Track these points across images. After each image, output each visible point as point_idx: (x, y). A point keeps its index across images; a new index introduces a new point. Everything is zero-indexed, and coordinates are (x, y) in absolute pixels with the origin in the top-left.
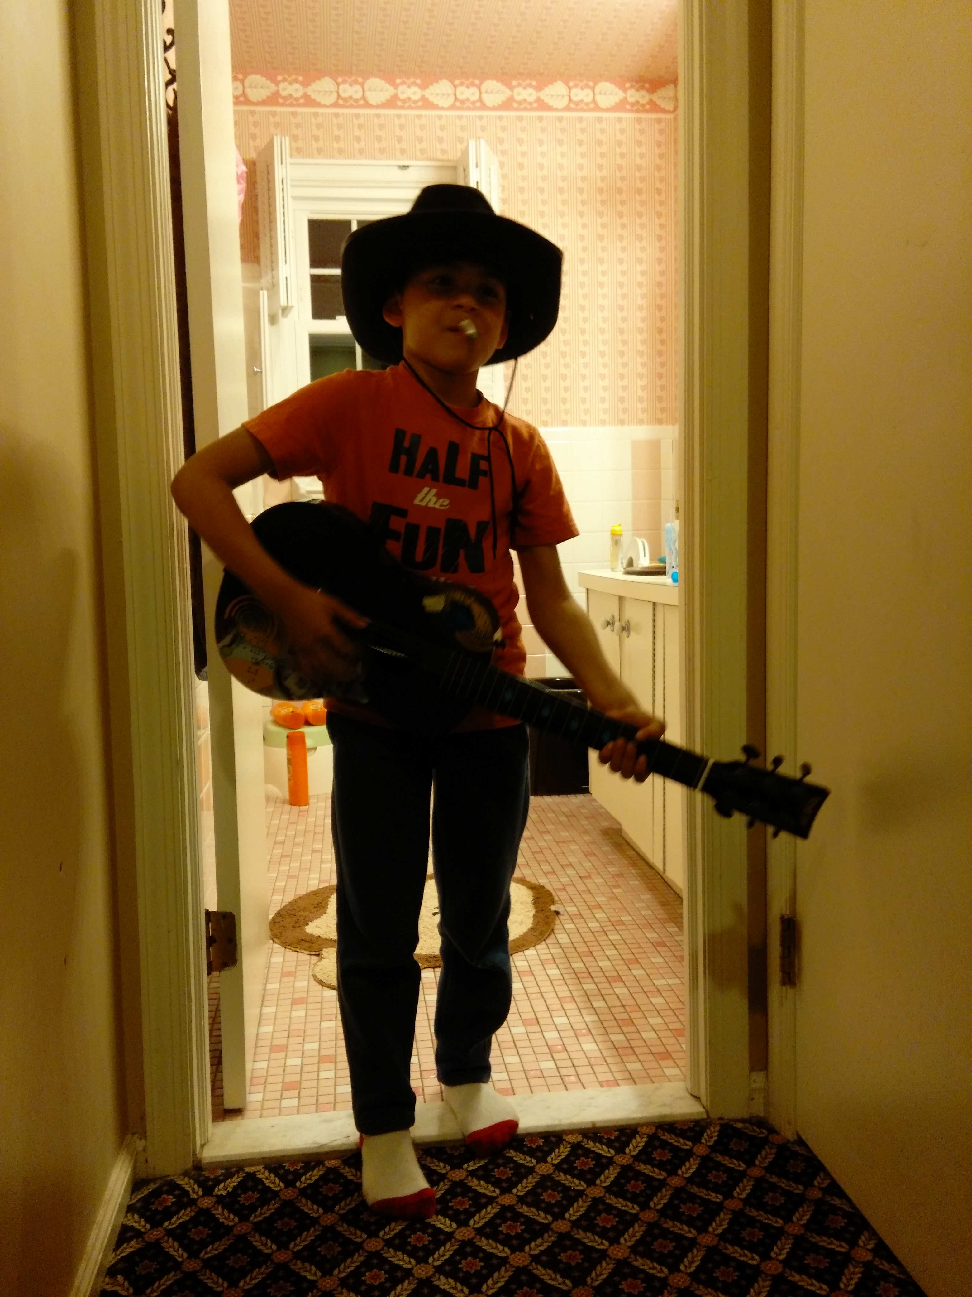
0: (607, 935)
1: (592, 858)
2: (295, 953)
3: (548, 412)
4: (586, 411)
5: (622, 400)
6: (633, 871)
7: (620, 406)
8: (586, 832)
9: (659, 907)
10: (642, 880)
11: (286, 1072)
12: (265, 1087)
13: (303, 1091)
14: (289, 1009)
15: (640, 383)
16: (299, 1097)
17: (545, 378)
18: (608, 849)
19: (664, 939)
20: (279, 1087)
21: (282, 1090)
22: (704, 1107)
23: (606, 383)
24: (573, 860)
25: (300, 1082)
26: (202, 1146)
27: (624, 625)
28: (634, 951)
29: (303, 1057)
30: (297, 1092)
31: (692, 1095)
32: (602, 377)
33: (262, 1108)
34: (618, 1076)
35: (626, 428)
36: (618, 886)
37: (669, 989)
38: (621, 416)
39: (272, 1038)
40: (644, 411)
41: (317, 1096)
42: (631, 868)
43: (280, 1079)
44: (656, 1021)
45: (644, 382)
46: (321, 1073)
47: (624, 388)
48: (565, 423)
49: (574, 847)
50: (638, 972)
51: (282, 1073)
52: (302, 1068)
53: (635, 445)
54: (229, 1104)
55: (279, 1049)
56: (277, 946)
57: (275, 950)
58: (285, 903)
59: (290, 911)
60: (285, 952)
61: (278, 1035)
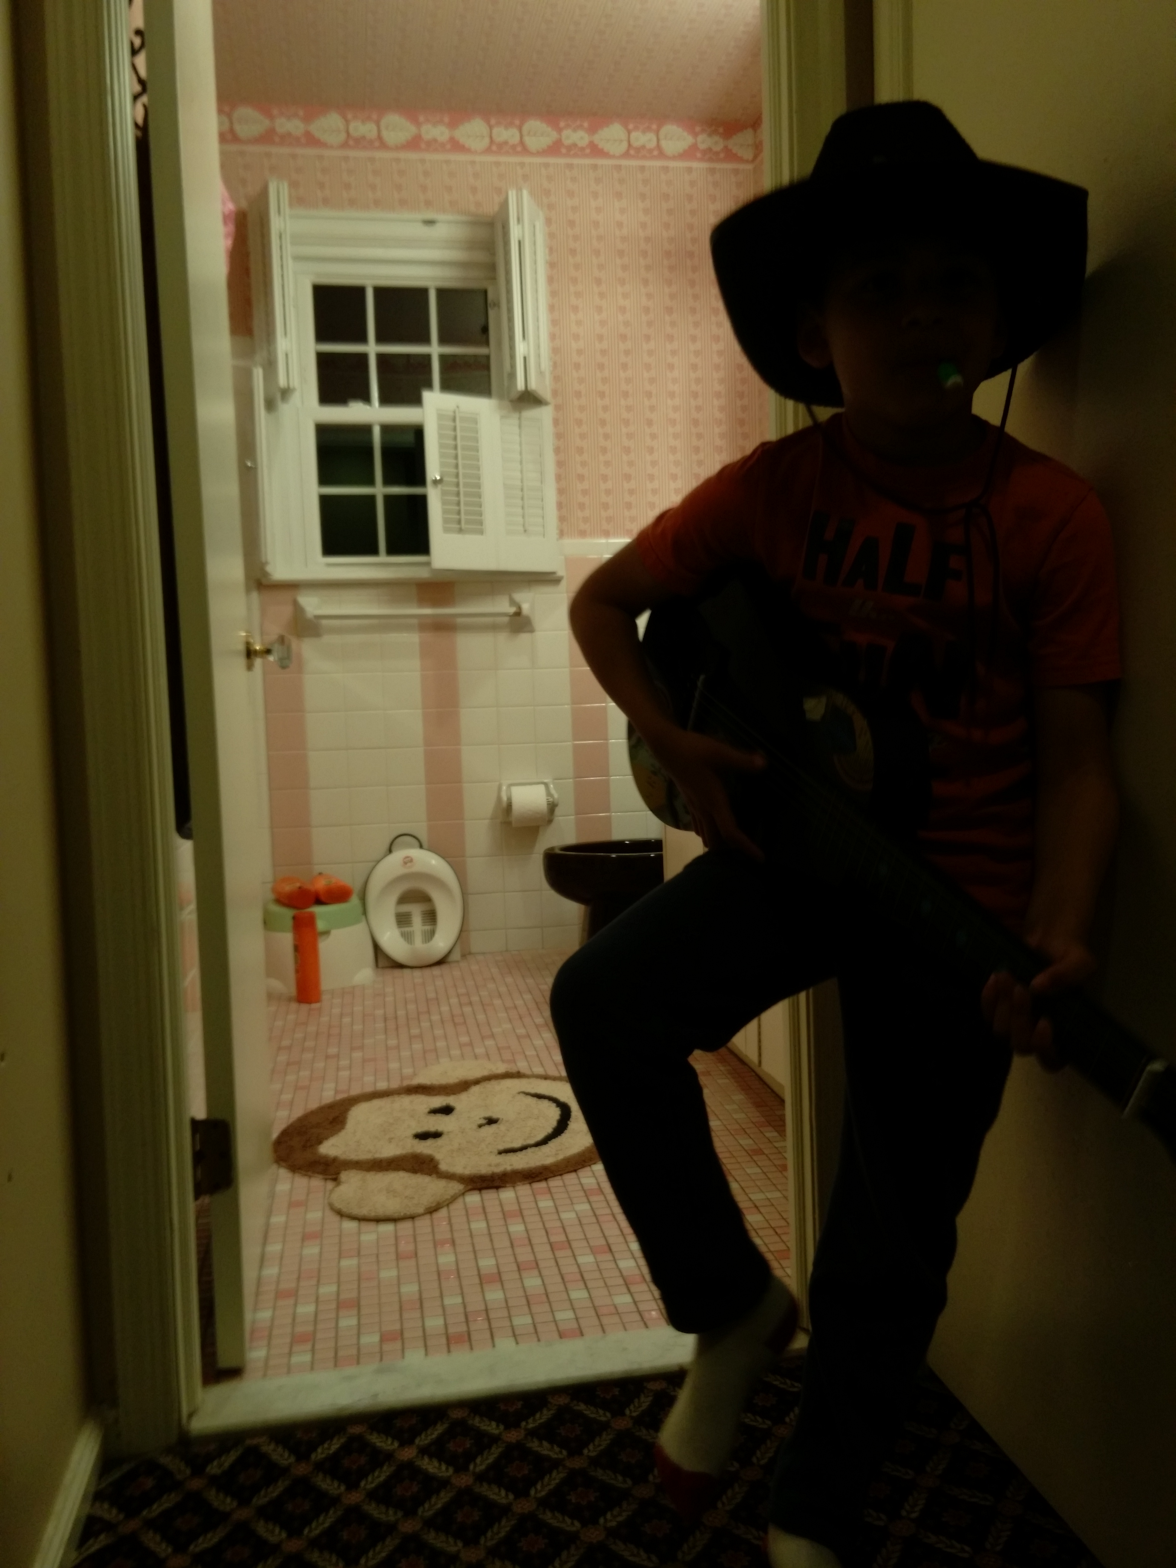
2: (306, 1179)
6: (722, 1068)
9: (754, 1109)
10: (733, 1077)
11: (296, 1322)
12: (268, 1342)
13: (317, 1344)
14: (300, 1246)
16: (313, 1351)
19: (761, 1146)
20: (285, 1340)
21: (292, 1344)
25: (315, 1332)
26: (191, 1415)
29: (317, 1303)
30: (310, 1344)
33: (266, 1366)
39: (278, 1282)
41: (336, 1349)
43: (288, 1332)
46: (340, 1321)
51: (291, 1323)
52: (316, 1316)
54: (224, 1361)
55: (286, 1294)
56: (283, 1170)
57: (281, 1176)
58: (293, 1119)
59: (298, 1129)
60: (293, 1178)
61: (285, 1277)
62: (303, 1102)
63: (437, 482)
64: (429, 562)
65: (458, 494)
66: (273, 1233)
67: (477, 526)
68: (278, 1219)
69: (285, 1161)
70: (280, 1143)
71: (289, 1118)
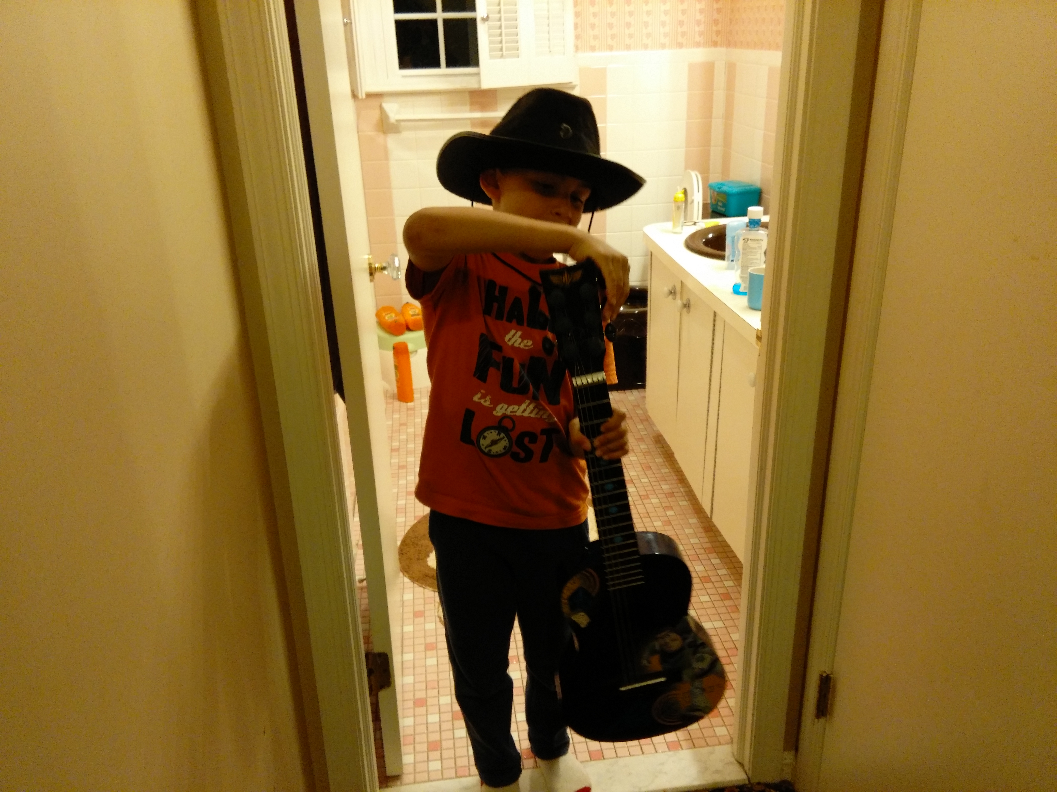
2: (421, 589)
3: (613, 37)
4: (648, 35)
5: (681, 23)
6: (682, 490)
7: (680, 30)
11: (430, 729)
12: (414, 747)
13: (443, 752)
14: (424, 656)
16: (441, 759)
18: (661, 460)
20: (424, 747)
21: (428, 751)
22: (746, 773)
23: (667, 7)
25: (441, 741)
27: (685, 303)
29: (440, 713)
30: (439, 753)
31: (736, 760)
33: (415, 772)
34: (681, 736)
35: (684, 51)
37: (715, 633)
38: (680, 40)
39: (414, 691)
40: (701, 33)
41: (455, 758)
46: (456, 731)
47: (684, 12)
48: (628, 47)
51: (426, 731)
52: (440, 725)
53: (692, 65)
55: (420, 703)
56: (407, 580)
57: (406, 585)
58: (408, 528)
59: (413, 540)
60: (414, 588)
61: (418, 686)
62: (413, 510)
63: (485, 20)
64: (478, 74)
65: (500, 27)
66: (406, 642)
67: (515, 51)
68: (408, 629)
69: (407, 572)
70: (402, 554)
71: (405, 526)
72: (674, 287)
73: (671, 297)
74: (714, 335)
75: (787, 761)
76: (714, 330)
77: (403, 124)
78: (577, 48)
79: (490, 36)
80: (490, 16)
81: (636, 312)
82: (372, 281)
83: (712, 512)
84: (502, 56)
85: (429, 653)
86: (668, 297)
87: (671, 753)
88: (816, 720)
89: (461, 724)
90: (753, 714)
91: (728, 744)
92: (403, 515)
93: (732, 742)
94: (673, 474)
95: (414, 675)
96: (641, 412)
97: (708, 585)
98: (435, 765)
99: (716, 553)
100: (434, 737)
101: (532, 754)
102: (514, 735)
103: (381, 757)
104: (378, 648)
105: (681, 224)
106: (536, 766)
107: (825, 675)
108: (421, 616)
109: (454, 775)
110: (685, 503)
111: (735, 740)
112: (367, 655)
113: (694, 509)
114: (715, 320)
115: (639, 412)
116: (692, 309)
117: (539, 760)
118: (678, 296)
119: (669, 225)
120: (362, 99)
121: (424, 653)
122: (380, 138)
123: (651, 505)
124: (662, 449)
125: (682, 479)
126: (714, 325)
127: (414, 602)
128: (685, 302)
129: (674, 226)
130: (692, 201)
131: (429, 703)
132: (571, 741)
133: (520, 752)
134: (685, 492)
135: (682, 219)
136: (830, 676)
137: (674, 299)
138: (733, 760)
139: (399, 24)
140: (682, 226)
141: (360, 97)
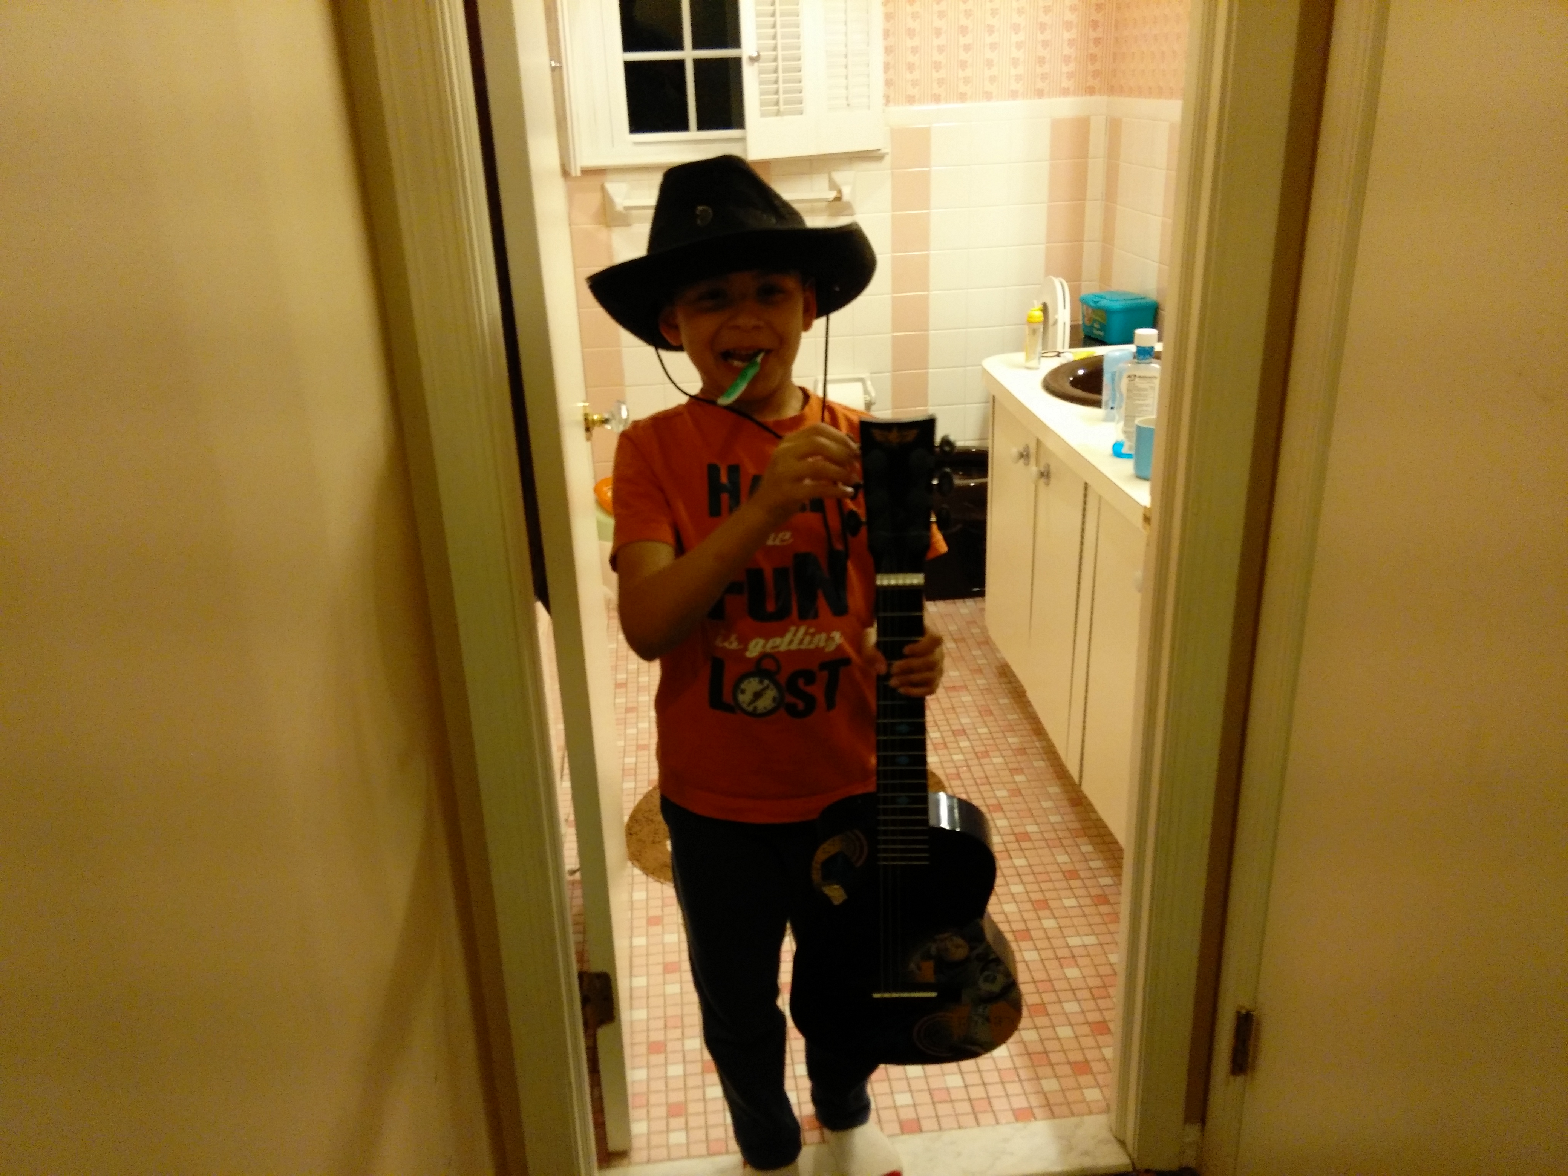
0: (1011, 858)
1: (989, 719)
2: (656, 884)
3: (941, 82)
4: (992, 79)
5: (1041, 61)
6: (1038, 744)
7: (1039, 70)
8: (980, 671)
9: (1069, 810)
10: (1049, 759)
11: (669, 1087)
12: (648, 1112)
15: (1067, 35)
17: (938, 32)
18: (1006, 701)
19: (1078, 866)
20: (662, 1111)
21: (668, 1117)
22: (1129, 1155)
23: (1021, 37)
24: (965, 720)
27: (1042, 471)
28: (1044, 886)
29: (684, 1062)
31: (1115, 1137)
32: (1016, 28)
33: (649, 1147)
34: (1035, 1101)
35: (1045, 101)
36: (1020, 771)
37: (1084, 953)
38: (1040, 85)
40: (1070, 75)
42: (1034, 738)
43: (663, 1100)
44: (1071, 1007)
45: (1073, 34)
47: (1045, 44)
48: (963, 97)
49: (966, 698)
50: (1049, 923)
52: (685, 1081)
53: (1056, 124)
54: (614, 1144)
55: (657, 1048)
56: (637, 872)
57: (636, 880)
58: (639, 797)
59: (646, 815)
60: (647, 883)
61: (653, 1024)
62: (646, 771)
63: (753, 60)
64: (743, 139)
65: (776, 71)
66: (637, 961)
67: (796, 106)
68: (640, 941)
69: (638, 861)
70: (631, 834)
71: (635, 795)
72: (1027, 448)
73: (1022, 462)
74: (1084, 516)
75: (1187, 1140)
76: (1084, 510)
77: (634, 212)
78: (887, 100)
79: (761, 83)
80: (762, 53)
81: (972, 485)
82: (588, 439)
83: (1081, 777)
84: (778, 113)
85: (669, 977)
86: (1017, 462)
87: (1019, 1125)
88: (1232, 1078)
89: (714, 1078)
90: (1139, 1069)
91: (1100, 1113)
92: (633, 777)
93: (1107, 1110)
94: (1025, 721)
95: (648, 1007)
96: (978, 631)
97: (1075, 883)
98: (678, 1138)
99: (1088, 837)
100: (676, 1097)
101: (816, 1123)
102: (792, 1097)
103: (600, 1125)
104: (596, 966)
105: (1038, 355)
106: (823, 1141)
107: (1243, 1012)
108: (657, 924)
109: (704, 1152)
110: (1042, 764)
111: (1114, 1107)
112: (581, 975)
113: (1056, 772)
114: (1085, 496)
115: (975, 631)
116: (1053, 480)
117: (827, 1133)
118: (1033, 460)
119: (1020, 357)
120: (576, 177)
121: (661, 977)
122: (602, 233)
123: (991, 767)
124: (1009, 686)
125: (1038, 730)
126: (1085, 503)
127: (647, 904)
128: (1042, 469)
129: (1028, 358)
130: (1055, 322)
131: (669, 1049)
132: (873, 1106)
133: (799, 1120)
134: (1043, 747)
135: (1039, 348)
136: (1252, 1013)
137: (1027, 464)
138: (1109, 1136)
139: (630, 67)
140: (1039, 358)
141: (573, 174)
